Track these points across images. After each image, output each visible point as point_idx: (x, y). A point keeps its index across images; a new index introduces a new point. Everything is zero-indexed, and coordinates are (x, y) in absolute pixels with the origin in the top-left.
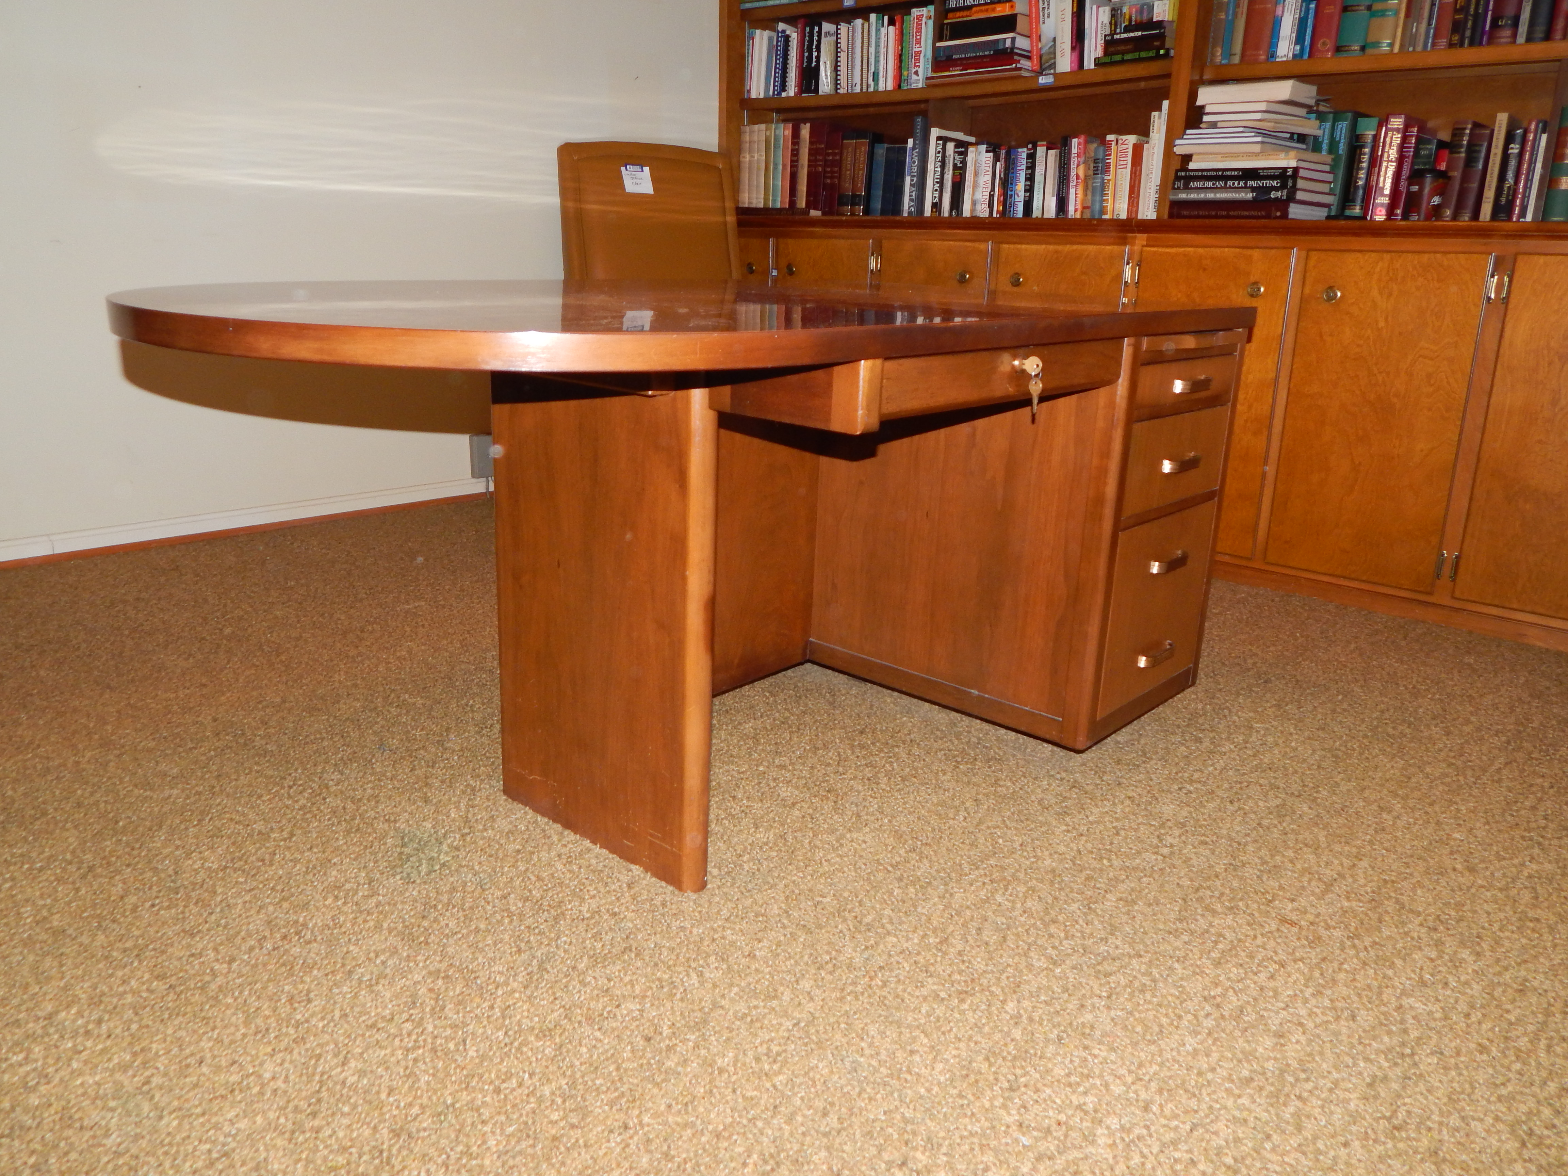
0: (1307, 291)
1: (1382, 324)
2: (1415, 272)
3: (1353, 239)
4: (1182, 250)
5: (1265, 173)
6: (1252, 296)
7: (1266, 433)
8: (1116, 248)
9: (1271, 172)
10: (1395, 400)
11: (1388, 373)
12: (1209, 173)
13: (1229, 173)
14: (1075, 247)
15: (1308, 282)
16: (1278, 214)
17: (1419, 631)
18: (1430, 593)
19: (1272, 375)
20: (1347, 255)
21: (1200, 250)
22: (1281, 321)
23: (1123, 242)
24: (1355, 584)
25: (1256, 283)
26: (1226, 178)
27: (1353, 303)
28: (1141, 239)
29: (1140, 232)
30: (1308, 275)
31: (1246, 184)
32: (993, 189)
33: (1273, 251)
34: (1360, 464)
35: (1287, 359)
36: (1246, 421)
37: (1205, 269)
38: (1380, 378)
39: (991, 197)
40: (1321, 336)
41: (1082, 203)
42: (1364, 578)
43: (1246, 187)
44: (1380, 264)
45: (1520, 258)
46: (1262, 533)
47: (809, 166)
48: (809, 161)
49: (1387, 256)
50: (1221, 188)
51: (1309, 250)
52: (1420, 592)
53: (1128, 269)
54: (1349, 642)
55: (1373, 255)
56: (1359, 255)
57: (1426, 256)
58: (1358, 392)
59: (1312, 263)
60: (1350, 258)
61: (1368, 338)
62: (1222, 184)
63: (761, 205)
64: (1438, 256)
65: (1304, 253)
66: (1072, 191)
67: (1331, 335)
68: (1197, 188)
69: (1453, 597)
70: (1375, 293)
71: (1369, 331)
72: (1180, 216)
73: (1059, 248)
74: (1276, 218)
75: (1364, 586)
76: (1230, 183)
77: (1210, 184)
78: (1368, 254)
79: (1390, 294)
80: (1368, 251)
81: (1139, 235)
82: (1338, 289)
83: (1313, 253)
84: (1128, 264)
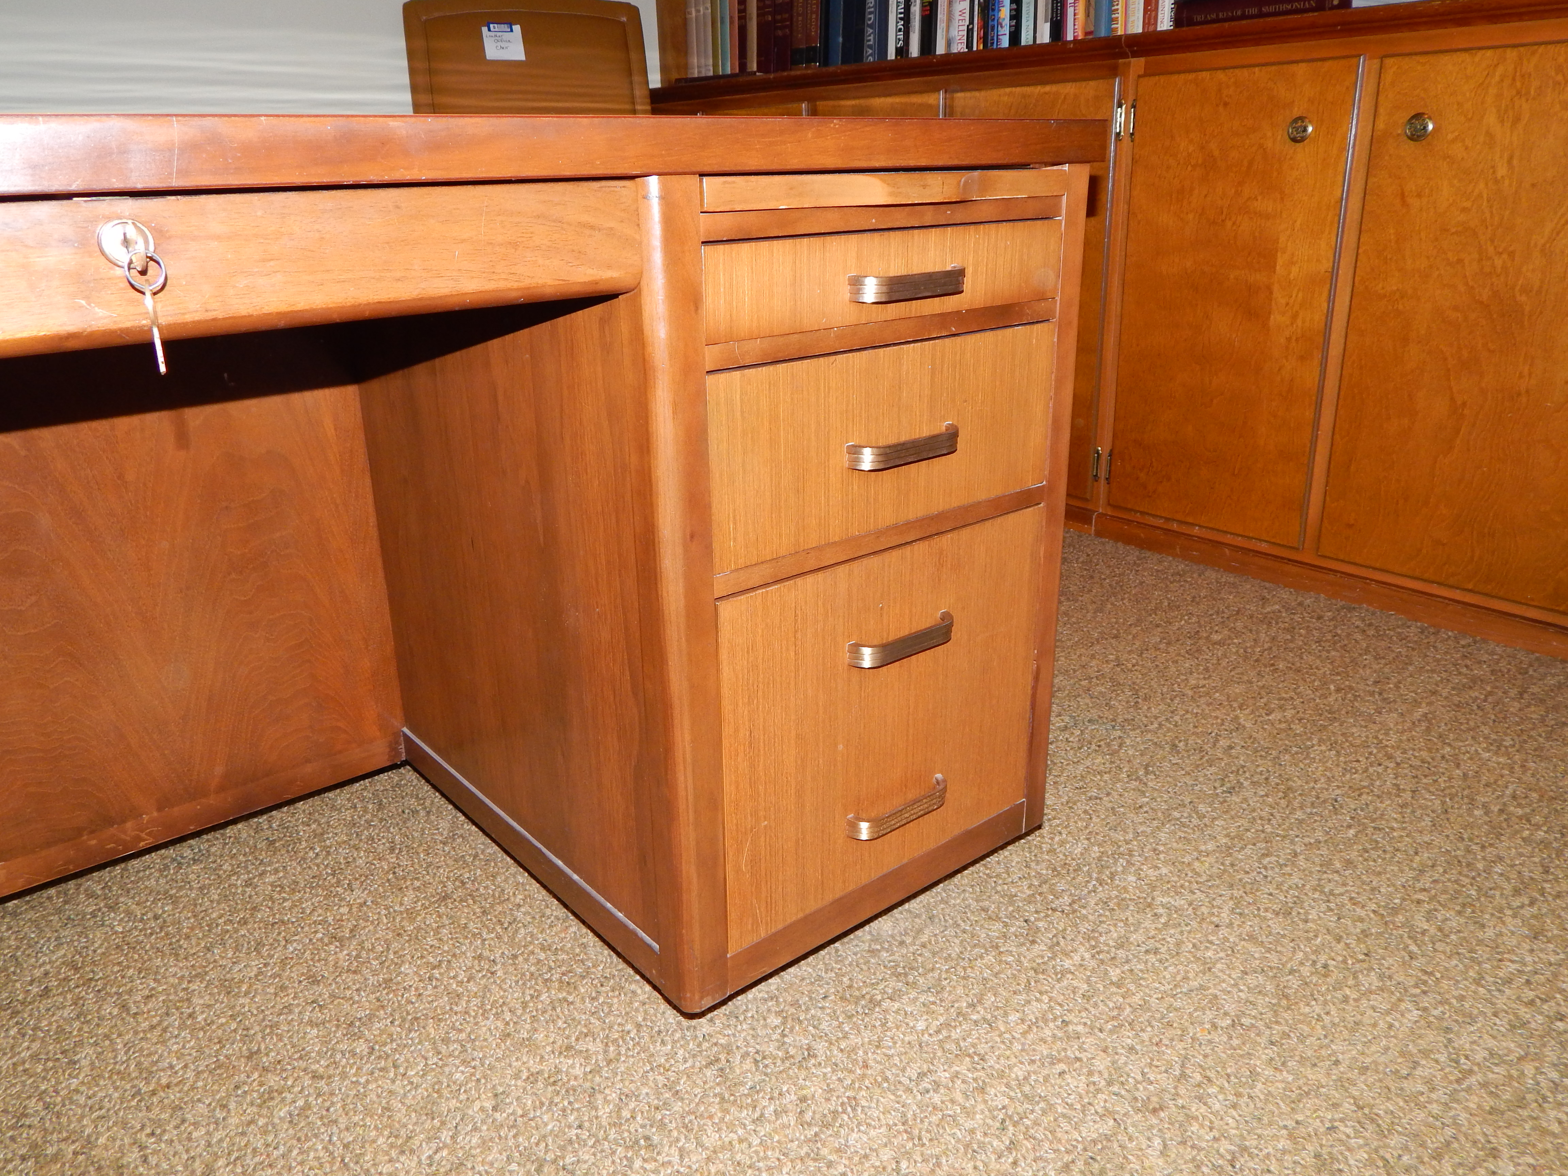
0: (1381, 125)
1: (1502, 171)
3: (1455, 30)
4: (1194, 76)
6: (1294, 140)
7: (1317, 356)
8: (1102, 84)
10: (1524, 298)
11: (1512, 254)
14: (1048, 86)
15: (1381, 110)
16: (1336, 2)
17: (1551, 681)
19: (1326, 265)
20: (1445, 59)
21: (1220, 74)
22: (1341, 178)
23: (1113, 72)
24: (1457, 595)
25: (1301, 118)
27: (1454, 141)
29: (1135, 55)
30: (1381, 98)
32: (971, 21)
33: (1328, 64)
34: (1464, 404)
35: (1350, 237)
36: (1289, 339)
37: (1226, 104)
38: (1498, 262)
39: (970, 31)
40: (1403, 196)
41: (1084, 28)
42: (1470, 586)
44: (1500, 70)
46: (1314, 511)
47: (758, 15)
48: (758, 8)
49: (1511, 54)
51: (1382, 58)
53: (1119, 114)
54: (1416, 703)
55: (1489, 53)
56: (1465, 56)
58: (1462, 288)
59: (1388, 77)
60: (1448, 64)
61: (1480, 195)
63: (711, 74)
65: (1376, 63)
66: (1070, 11)
67: (1419, 196)
70: (1491, 119)
71: (1482, 185)
72: (1191, 23)
74: (1333, 8)
75: (1468, 598)
78: (1480, 53)
79: (1517, 119)
80: (1480, 49)
81: (1133, 60)
82: (1430, 118)
83: (1389, 61)
84: (1120, 106)
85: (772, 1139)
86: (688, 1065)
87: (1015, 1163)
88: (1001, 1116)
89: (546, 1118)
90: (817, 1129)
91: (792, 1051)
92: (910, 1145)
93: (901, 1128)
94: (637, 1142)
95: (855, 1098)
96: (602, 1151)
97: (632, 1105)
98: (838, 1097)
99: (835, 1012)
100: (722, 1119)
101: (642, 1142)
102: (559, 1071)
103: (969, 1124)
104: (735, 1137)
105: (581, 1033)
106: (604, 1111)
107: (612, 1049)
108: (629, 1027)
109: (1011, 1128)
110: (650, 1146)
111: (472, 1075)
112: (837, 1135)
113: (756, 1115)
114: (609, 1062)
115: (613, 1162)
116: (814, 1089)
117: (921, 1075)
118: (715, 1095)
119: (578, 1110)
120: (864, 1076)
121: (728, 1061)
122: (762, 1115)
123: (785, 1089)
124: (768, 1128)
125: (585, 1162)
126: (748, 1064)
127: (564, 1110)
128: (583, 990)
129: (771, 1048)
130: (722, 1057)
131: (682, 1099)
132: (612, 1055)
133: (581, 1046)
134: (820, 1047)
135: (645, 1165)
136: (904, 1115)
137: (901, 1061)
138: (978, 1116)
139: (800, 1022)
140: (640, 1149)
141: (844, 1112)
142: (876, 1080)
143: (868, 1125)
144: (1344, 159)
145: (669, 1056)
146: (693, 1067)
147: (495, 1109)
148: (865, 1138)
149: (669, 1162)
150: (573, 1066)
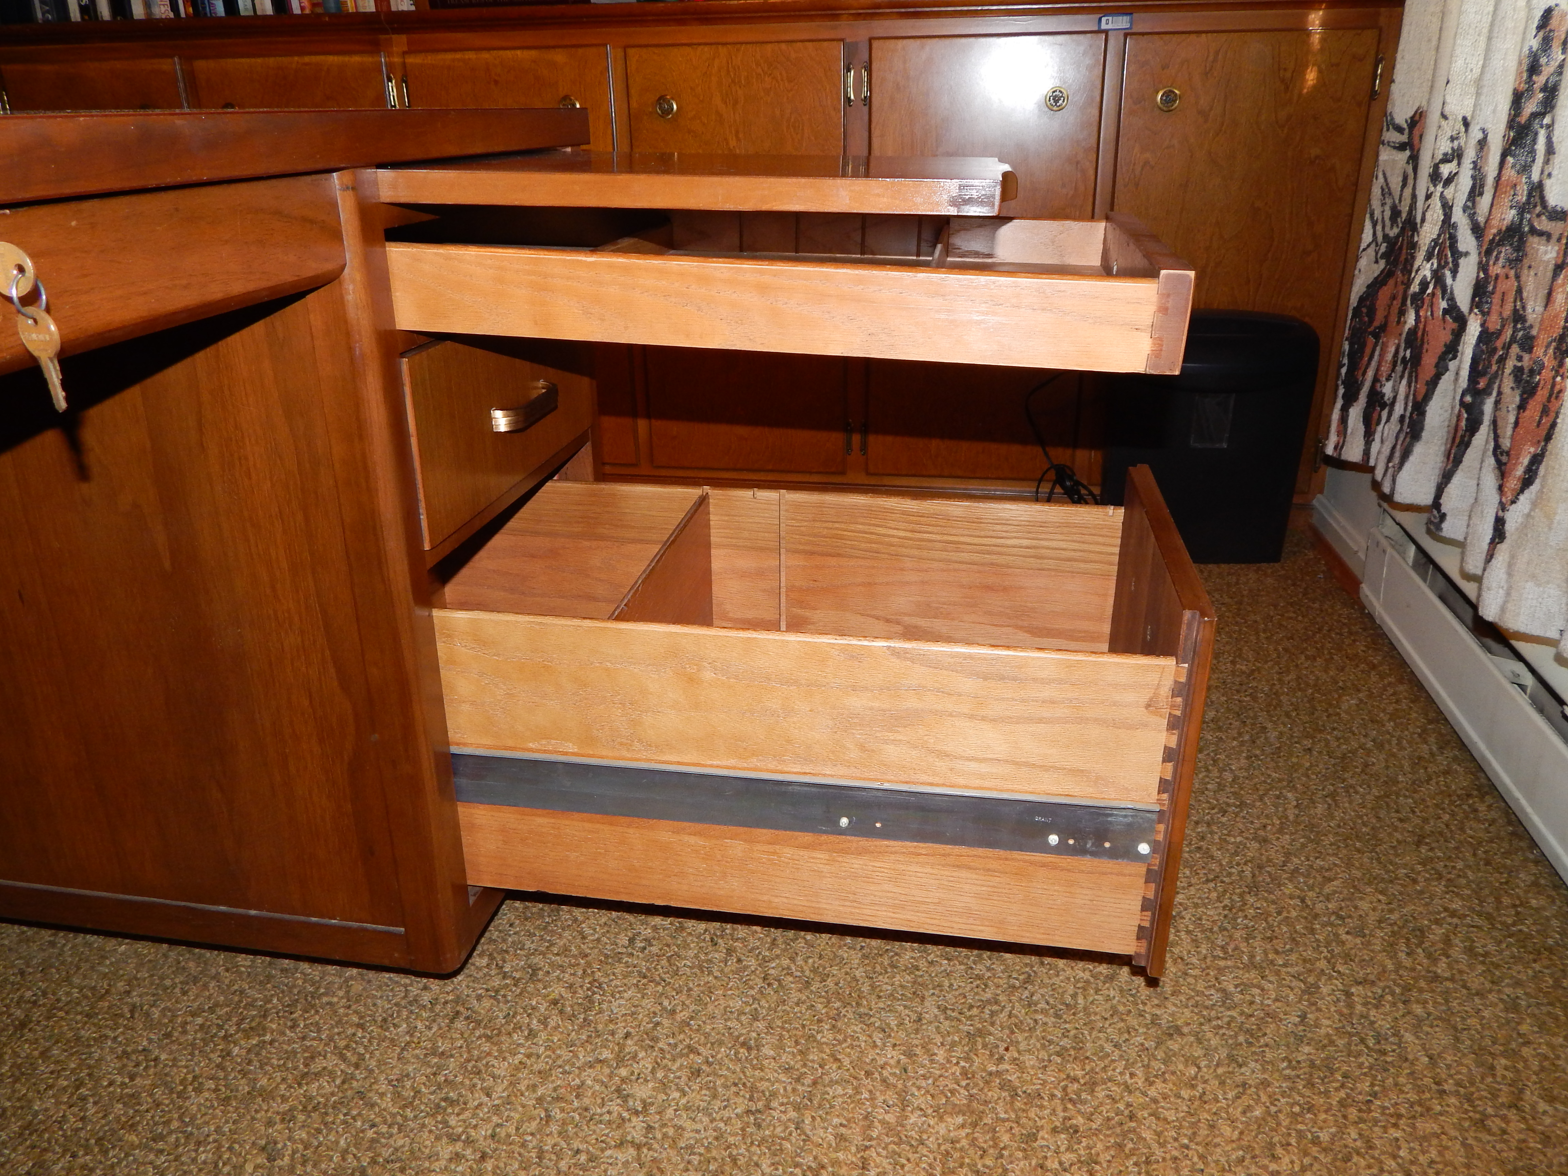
0: (634, 104)
2: (759, 70)
4: (458, 56)
8: (368, 59)
14: (307, 59)
15: (633, 91)
18: (843, 473)
20: (675, 50)
21: (485, 55)
23: (375, 47)
25: (568, 97)
27: (694, 118)
28: (400, 42)
30: (630, 81)
37: (496, 82)
44: (717, 62)
45: (875, 44)
49: (723, 51)
51: (625, 48)
52: (833, 473)
53: (392, 89)
55: (706, 49)
56: (688, 49)
57: (769, 47)
59: (632, 64)
64: (783, 46)
65: (620, 51)
69: (868, 474)
70: (717, 101)
72: (446, 6)
73: (285, 60)
78: (700, 48)
79: (736, 102)
80: (700, 44)
81: (394, 37)
82: (673, 99)
83: (631, 51)
84: (390, 80)
85: (553, 1042)
86: (434, 1030)
87: (739, 961)
88: (708, 938)
89: (332, 1137)
90: (582, 1016)
91: (517, 975)
92: (660, 988)
93: (645, 981)
94: (438, 1106)
95: (595, 980)
96: (412, 1130)
97: (408, 1084)
98: (581, 987)
99: (528, 931)
100: (500, 1051)
101: (443, 1104)
102: (311, 1098)
103: (691, 953)
104: (520, 1056)
105: (306, 1058)
106: (387, 1103)
107: (349, 1054)
108: (350, 1031)
109: (720, 941)
110: (452, 1103)
111: (218, 1148)
112: (601, 1012)
113: (526, 1033)
114: (357, 1066)
115: (430, 1131)
116: (557, 990)
117: (632, 940)
118: (479, 1037)
119: (359, 1114)
120: (589, 964)
121: (468, 1009)
122: (531, 1030)
123: (534, 1003)
124: (543, 1035)
125: (403, 1146)
126: (487, 1003)
127: (345, 1122)
128: (274, 1026)
129: (496, 982)
130: (460, 1008)
131: (452, 1056)
132: (354, 1059)
133: (316, 1067)
134: (536, 960)
135: (461, 1117)
136: (640, 972)
137: (608, 938)
138: (692, 945)
139: (507, 952)
140: (445, 1110)
141: (594, 993)
142: (601, 961)
143: (619, 992)
144: (610, 132)
145: (411, 1032)
146: (440, 1028)
147: (271, 1159)
148: (623, 1002)
149: (480, 1105)
150: (320, 1087)
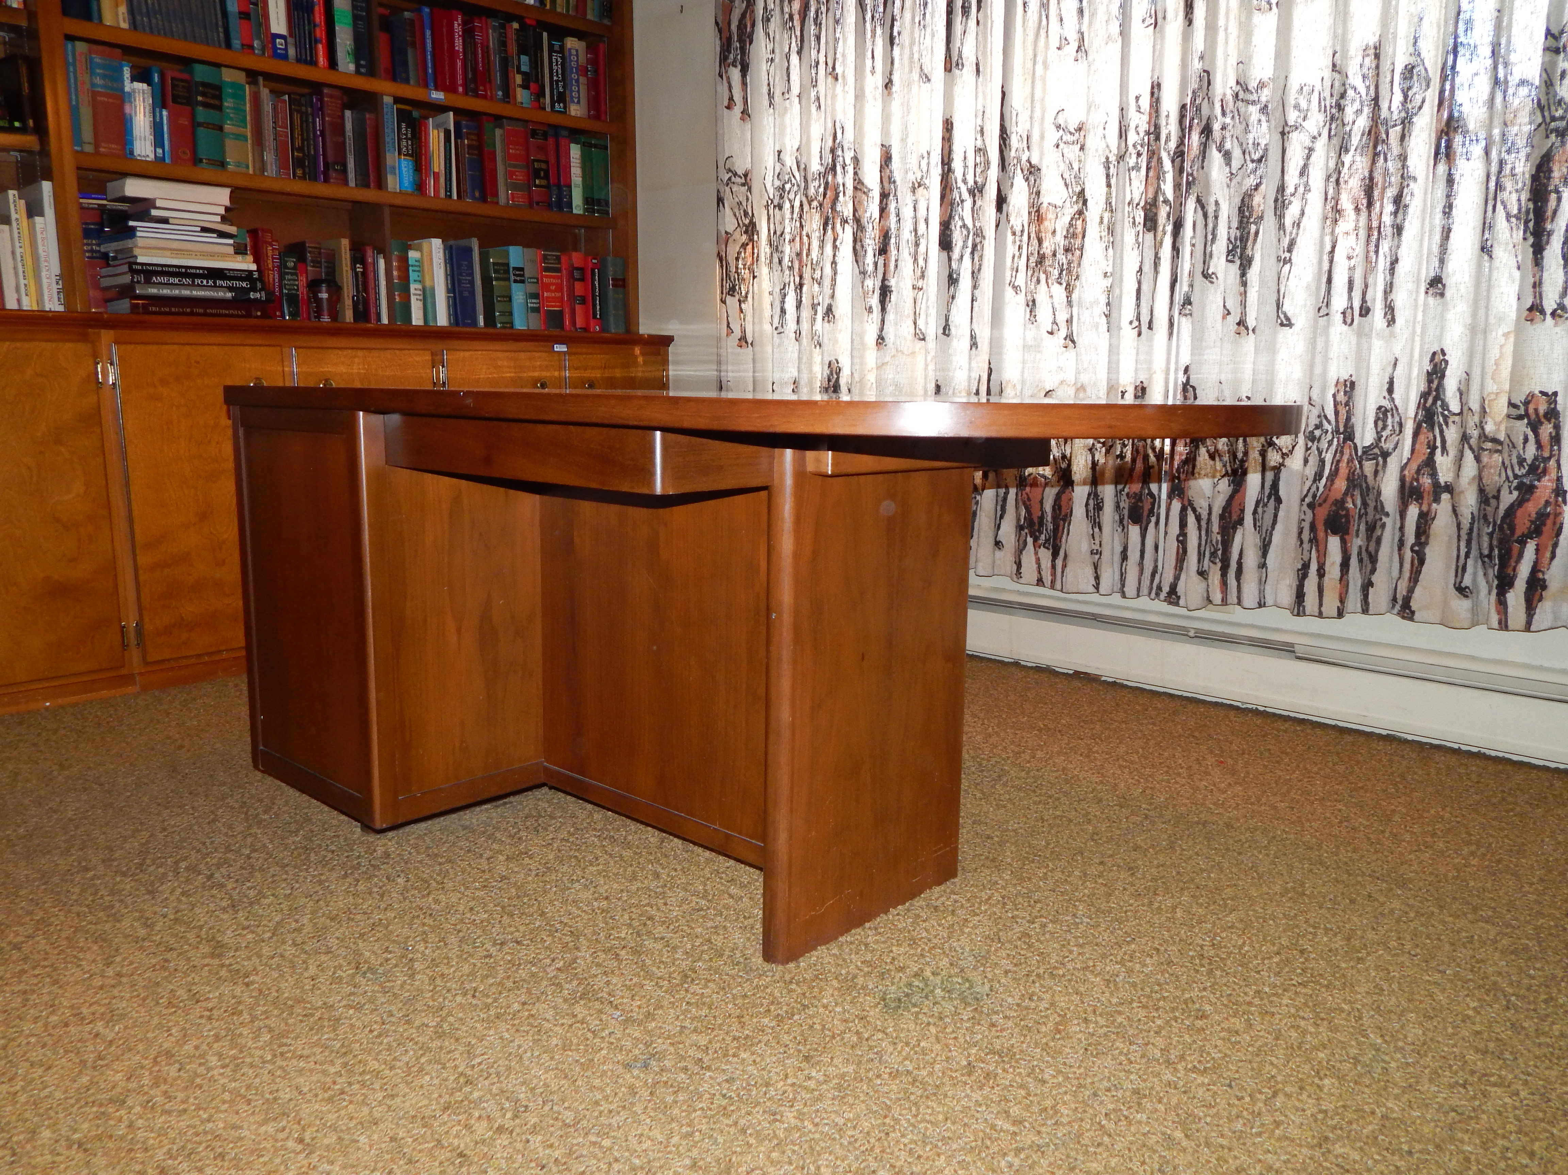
5: (232, 274)
9: (239, 274)
12: (171, 269)
13: (193, 271)
16: (259, 314)
26: (194, 276)
31: (215, 283)
43: (215, 286)
50: (189, 285)
62: (189, 281)
68: (160, 283)
72: (148, 312)
74: (257, 317)
76: (198, 281)
77: (176, 281)
